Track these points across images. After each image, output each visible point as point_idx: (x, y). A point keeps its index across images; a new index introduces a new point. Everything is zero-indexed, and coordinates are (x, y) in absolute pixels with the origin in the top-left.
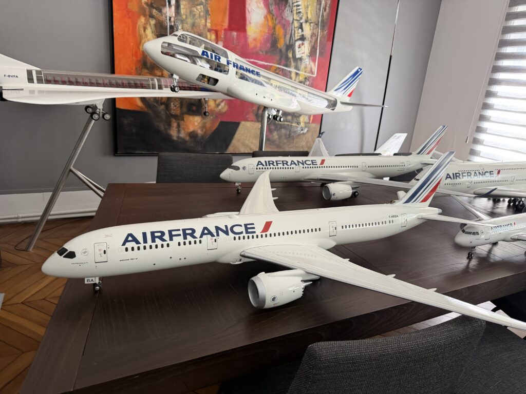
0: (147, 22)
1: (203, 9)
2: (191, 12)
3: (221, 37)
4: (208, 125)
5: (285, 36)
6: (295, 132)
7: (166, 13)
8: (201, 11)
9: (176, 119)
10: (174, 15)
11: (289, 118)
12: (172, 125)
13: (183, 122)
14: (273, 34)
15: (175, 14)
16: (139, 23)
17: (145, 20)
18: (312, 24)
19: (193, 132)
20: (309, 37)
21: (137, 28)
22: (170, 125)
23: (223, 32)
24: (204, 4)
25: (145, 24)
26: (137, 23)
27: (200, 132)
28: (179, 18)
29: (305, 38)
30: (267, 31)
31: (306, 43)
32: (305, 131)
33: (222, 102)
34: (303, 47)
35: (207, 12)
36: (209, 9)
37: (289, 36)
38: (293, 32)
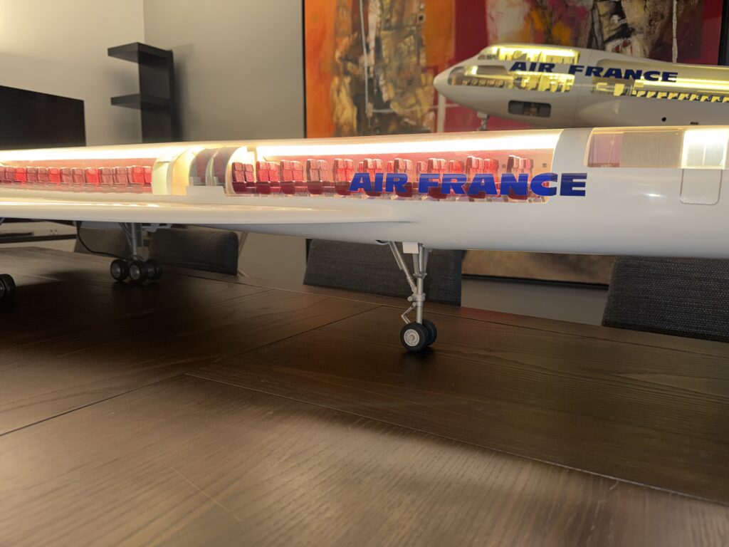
1: (413, 41)
2: (397, 52)
7: (364, 63)
8: (411, 44)
10: (373, 62)
15: (375, 61)
16: (332, 86)
17: (339, 80)
21: (331, 93)
23: (446, 66)
24: (416, 32)
25: (339, 86)
28: (380, 64)
29: (633, 30)
31: (637, 40)
35: (420, 43)
36: (423, 37)
37: (588, 36)
38: (596, 26)
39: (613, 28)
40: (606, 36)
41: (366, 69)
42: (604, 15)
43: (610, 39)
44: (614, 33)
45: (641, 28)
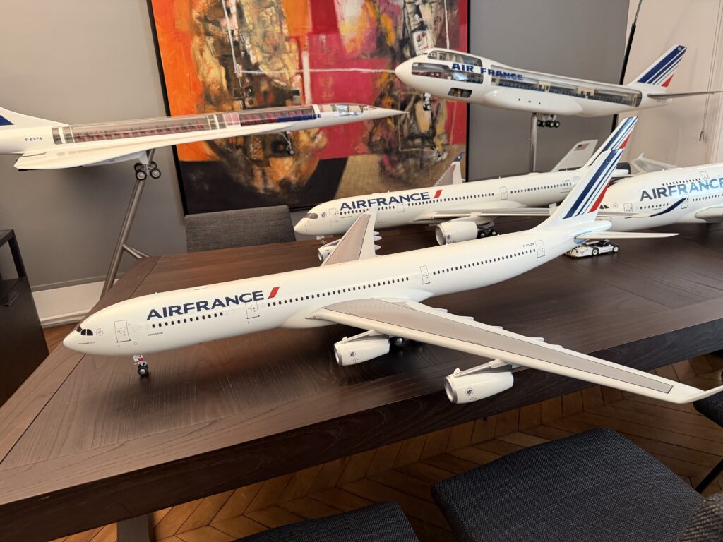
0: (204, 42)
1: (274, 12)
2: (259, 19)
3: (305, 46)
4: (304, 167)
5: (396, 28)
6: (429, 160)
7: (226, 26)
8: (273, 14)
9: (259, 166)
10: (237, 27)
11: (418, 141)
12: (256, 174)
13: (269, 168)
14: (377, 29)
15: (239, 26)
16: (193, 45)
17: (200, 40)
18: (433, 5)
19: (284, 179)
20: (432, 23)
21: (192, 52)
22: (252, 175)
23: (307, 38)
24: (276, 4)
25: (200, 45)
26: (190, 46)
27: (293, 178)
28: (245, 29)
29: (426, 26)
30: (369, 26)
31: (429, 33)
32: (445, 156)
33: (318, 133)
34: (424, 39)
35: (281, 15)
36: (283, 10)
37: (402, 27)
38: (407, 20)
39: (416, 23)
40: (413, 28)
41: (230, 32)
42: (411, 13)
43: (415, 30)
44: (416, 26)
45: (431, 26)
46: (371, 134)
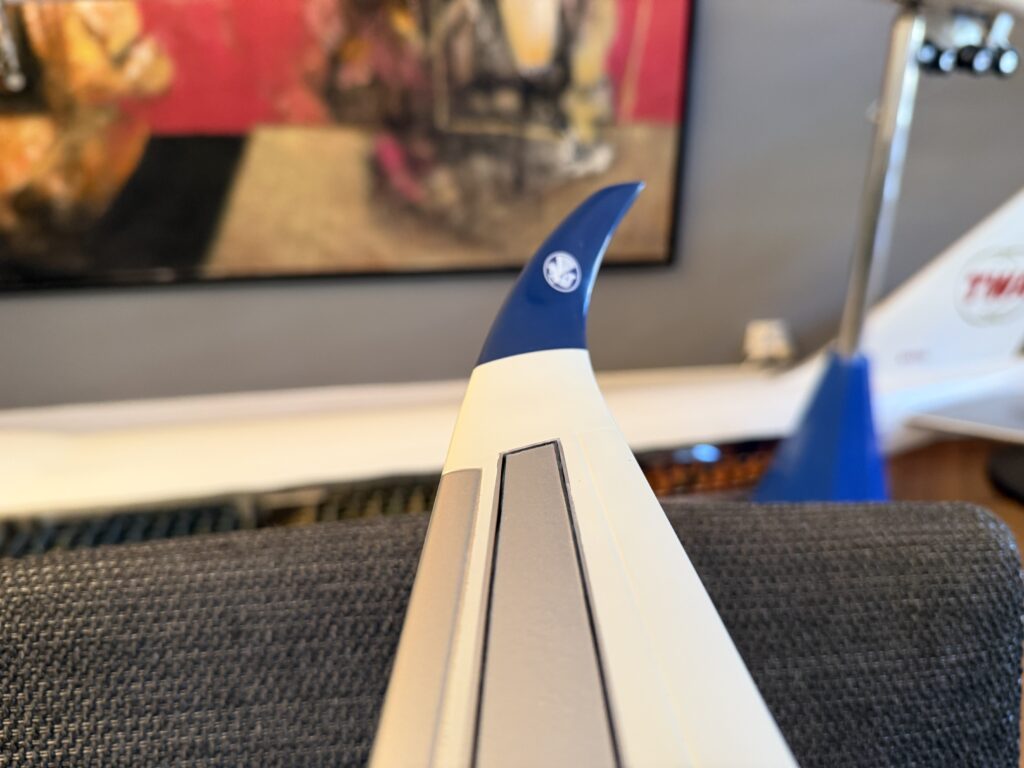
4: (93, 152)
6: (545, 169)
11: (507, 101)
27: (58, 189)
32: (601, 159)
33: (137, 41)
46: (335, 61)
